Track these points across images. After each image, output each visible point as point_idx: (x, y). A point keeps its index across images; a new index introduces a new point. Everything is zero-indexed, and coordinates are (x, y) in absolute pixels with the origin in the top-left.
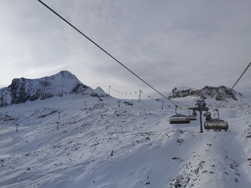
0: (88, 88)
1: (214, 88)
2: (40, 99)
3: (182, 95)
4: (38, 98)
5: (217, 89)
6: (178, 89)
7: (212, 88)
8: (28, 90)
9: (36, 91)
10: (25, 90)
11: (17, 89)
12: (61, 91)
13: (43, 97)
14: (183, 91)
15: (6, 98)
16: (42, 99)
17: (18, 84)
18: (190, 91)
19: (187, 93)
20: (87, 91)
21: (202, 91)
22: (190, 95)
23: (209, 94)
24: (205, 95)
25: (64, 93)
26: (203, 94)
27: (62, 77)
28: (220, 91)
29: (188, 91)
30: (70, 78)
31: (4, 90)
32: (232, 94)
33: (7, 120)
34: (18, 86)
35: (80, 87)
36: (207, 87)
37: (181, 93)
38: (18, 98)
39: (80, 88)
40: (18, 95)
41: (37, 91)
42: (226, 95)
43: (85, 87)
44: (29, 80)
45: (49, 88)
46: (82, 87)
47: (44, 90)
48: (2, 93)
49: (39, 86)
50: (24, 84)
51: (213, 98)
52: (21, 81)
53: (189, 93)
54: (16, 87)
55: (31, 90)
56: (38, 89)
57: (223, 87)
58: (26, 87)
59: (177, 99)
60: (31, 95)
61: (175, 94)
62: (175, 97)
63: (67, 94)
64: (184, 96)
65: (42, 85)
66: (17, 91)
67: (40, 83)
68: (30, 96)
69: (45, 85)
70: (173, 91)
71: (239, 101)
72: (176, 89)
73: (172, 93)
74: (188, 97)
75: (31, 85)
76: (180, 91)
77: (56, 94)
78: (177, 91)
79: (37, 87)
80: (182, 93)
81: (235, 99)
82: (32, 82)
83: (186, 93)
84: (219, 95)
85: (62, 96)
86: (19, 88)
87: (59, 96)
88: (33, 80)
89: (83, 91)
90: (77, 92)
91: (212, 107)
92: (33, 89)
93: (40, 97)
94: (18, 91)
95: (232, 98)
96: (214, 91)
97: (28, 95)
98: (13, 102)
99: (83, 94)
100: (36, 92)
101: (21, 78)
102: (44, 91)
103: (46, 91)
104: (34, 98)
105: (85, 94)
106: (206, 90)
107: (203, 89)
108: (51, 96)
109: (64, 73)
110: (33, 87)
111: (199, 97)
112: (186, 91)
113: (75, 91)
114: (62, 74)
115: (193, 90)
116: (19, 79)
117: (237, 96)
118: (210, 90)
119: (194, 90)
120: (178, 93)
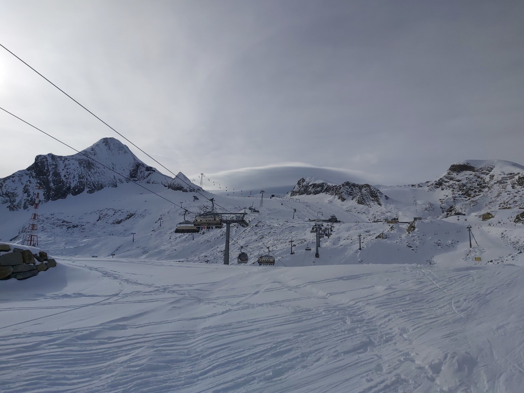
0: (154, 171)
1: (357, 186)
2: (87, 192)
3: (313, 191)
4: (83, 190)
5: (360, 187)
6: (307, 180)
7: (354, 185)
8: (65, 176)
9: (77, 178)
10: (60, 176)
11: (49, 175)
12: (112, 178)
13: (91, 188)
14: (314, 185)
15: (33, 191)
16: (90, 192)
17: (47, 164)
18: (324, 185)
19: (320, 188)
20: (153, 177)
21: (340, 187)
22: (324, 192)
23: (350, 194)
24: (345, 195)
25: (118, 181)
26: (342, 193)
27: (108, 150)
28: (363, 190)
29: (322, 185)
30: (120, 152)
31: (22, 176)
32: (377, 196)
33: (70, 227)
34: (49, 169)
35: (141, 170)
36: (347, 183)
37: (311, 187)
38: (53, 190)
39: (141, 172)
40: (52, 184)
41: (80, 178)
42: (370, 197)
43: (149, 169)
44: (60, 157)
45: (96, 173)
46: (143, 169)
47: (89, 175)
48: (22, 181)
49: (80, 169)
50: (56, 165)
51: (355, 199)
52: (50, 160)
53: (323, 189)
54: (45, 171)
55: (70, 175)
56: (80, 174)
57: (368, 186)
58: (61, 171)
59: (304, 197)
60: (72, 185)
61: (302, 189)
62: (302, 194)
63: (122, 182)
64: (316, 193)
65: (84, 168)
66: (49, 178)
67: (80, 164)
68: (70, 187)
69: (87, 167)
70: (299, 183)
71: (383, 206)
72: (303, 180)
73: (297, 186)
74: (321, 195)
75: (66, 167)
76: (310, 184)
77: (107, 182)
78: (305, 183)
79: (76, 172)
80: (313, 187)
81: (380, 205)
82: (67, 162)
83: (319, 189)
84: (362, 197)
85: (116, 186)
86: (51, 172)
87: (112, 187)
88: (67, 159)
89: (147, 177)
90: (136, 179)
91: (352, 213)
92: (73, 176)
93: (87, 190)
94: (51, 179)
95: (376, 203)
96: (356, 190)
97: (68, 185)
98: (48, 197)
99: (148, 182)
100: (78, 180)
101: (48, 154)
102: (88, 178)
103: (92, 178)
104: (77, 190)
105: (151, 182)
106: (347, 187)
107: (343, 185)
108: (101, 187)
109: (109, 141)
110: (72, 172)
111: (337, 196)
112: (319, 186)
113: (134, 177)
114: (106, 145)
115: (328, 184)
116: (45, 157)
117: (382, 201)
118: (352, 189)
119: (331, 185)
120: (307, 187)
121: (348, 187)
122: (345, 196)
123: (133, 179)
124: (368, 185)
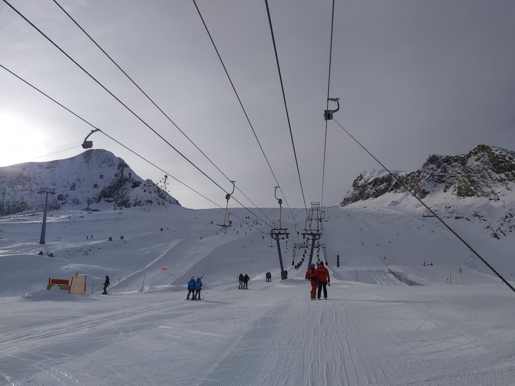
1: (456, 159)
3: (372, 191)
5: (464, 160)
6: (366, 176)
7: (448, 160)
14: (376, 182)
18: (393, 178)
19: (385, 184)
22: (392, 190)
23: (440, 180)
24: (427, 184)
25: (69, 202)
27: (83, 163)
28: (472, 162)
29: (388, 179)
30: (103, 165)
36: (433, 159)
37: (370, 187)
42: (493, 174)
51: (451, 189)
53: (389, 185)
57: (482, 148)
61: (358, 192)
62: (357, 200)
63: (77, 203)
64: (377, 194)
70: (354, 184)
72: (361, 177)
73: (352, 189)
74: (387, 196)
76: (369, 181)
78: (361, 182)
80: (373, 186)
83: (382, 186)
84: (469, 177)
90: (111, 199)
103: (8, 198)
106: (431, 166)
107: (425, 166)
112: (383, 180)
115: (400, 174)
118: (444, 168)
119: (404, 174)
120: (364, 186)
121: (434, 166)
122: (427, 187)
123: (107, 199)
124: (484, 146)
